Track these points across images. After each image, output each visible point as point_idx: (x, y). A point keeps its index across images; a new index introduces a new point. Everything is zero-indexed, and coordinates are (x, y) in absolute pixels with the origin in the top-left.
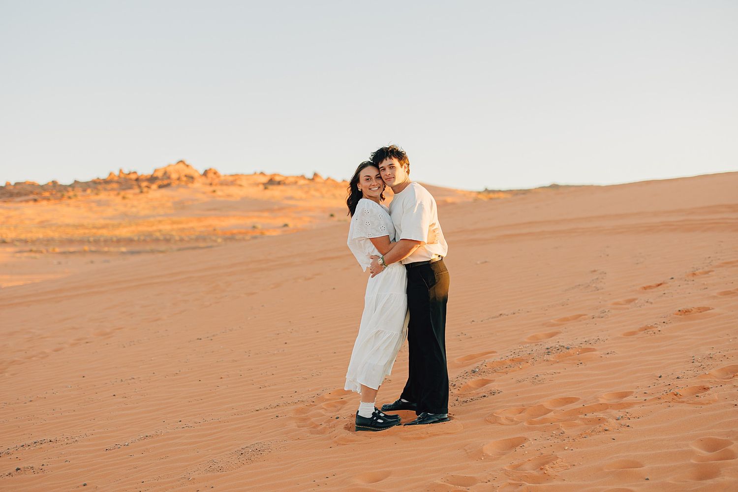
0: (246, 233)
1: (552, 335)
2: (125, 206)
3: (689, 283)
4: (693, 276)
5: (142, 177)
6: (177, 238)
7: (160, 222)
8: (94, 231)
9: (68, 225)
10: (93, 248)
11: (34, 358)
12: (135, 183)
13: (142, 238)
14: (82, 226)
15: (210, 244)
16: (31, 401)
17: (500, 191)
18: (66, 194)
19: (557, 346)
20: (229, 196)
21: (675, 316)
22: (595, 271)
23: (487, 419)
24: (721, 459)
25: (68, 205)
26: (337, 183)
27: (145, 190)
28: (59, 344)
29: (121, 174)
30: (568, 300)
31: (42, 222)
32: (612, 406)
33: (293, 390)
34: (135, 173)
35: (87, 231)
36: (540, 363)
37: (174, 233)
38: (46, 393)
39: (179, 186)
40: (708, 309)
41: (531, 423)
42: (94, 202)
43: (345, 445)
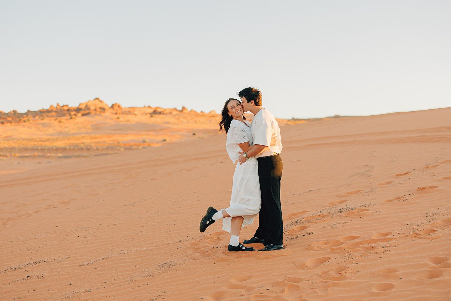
0: (139, 145)
1: (342, 202)
2: (61, 127)
3: (424, 172)
4: (427, 168)
5: (71, 109)
6: (95, 148)
7: (83, 137)
8: (41, 143)
9: (24, 139)
10: (40, 154)
11: (23, 217)
12: (67, 112)
13: (72, 147)
14: (33, 140)
15: (115, 152)
16: (27, 240)
17: (302, 120)
18: (22, 119)
19: (346, 208)
20: (128, 121)
21: (416, 191)
22: (367, 166)
23: (306, 247)
24: (443, 268)
25: (24, 126)
26: (198, 113)
27: (74, 117)
28: (37, 208)
29: (58, 106)
30: (351, 182)
31: (7, 137)
32: (380, 241)
33: (188, 233)
34: (67, 105)
35: (36, 143)
36: (336, 217)
37: (92, 145)
38: (36, 236)
39: (95, 115)
40: (436, 187)
41: (332, 250)
42: (40, 124)
43: (223, 262)
